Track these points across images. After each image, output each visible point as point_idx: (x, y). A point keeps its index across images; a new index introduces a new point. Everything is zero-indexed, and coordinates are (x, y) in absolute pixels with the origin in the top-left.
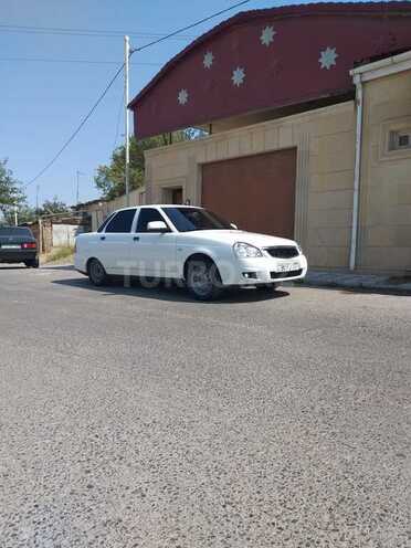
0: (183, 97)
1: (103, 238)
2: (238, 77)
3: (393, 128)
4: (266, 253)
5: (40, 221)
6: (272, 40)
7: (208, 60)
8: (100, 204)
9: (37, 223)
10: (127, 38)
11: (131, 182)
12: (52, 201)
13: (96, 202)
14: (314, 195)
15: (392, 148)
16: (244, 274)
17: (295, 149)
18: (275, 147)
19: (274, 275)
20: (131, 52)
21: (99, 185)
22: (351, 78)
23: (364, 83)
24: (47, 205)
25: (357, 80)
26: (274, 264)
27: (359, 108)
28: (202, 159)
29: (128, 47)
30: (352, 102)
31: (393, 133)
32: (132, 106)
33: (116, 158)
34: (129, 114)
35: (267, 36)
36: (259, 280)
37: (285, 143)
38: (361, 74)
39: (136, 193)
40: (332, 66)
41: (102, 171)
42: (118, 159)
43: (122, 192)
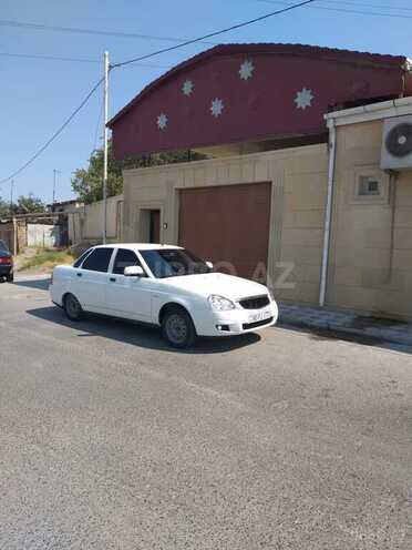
0: (162, 122)
1: (79, 275)
2: (217, 108)
3: (364, 174)
4: (238, 305)
5: (15, 220)
6: (250, 75)
7: (187, 88)
8: (77, 205)
9: (12, 222)
10: (107, 53)
11: (109, 187)
12: (27, 197)
13: (72, 202)
14: (287, 231)
15: (362, 193)
16: (217, 326)
17: (270, 183)
18: (250, 180)
19: (246, 326)
20: (110, 67)
21: (76, 189)
22: (325, 122)
23: (337, 128)
24: (22, 201)
25: (330, 125)
26: (247, 316)
27: (332, 151)
28: (180, 184)
29: (107, 62)
30: (324, 145)
31: (362, 178)
32: (111, 125)
33: (93, 161)
34: (108, 133)
35: (246, 71)
36: (231, 333)
37: (261, 177)
38: (334, 118)
39: (113, 201)
40: (307, 107)
41: (79, 174)
42: (97, 163)
43: (99, 198)
